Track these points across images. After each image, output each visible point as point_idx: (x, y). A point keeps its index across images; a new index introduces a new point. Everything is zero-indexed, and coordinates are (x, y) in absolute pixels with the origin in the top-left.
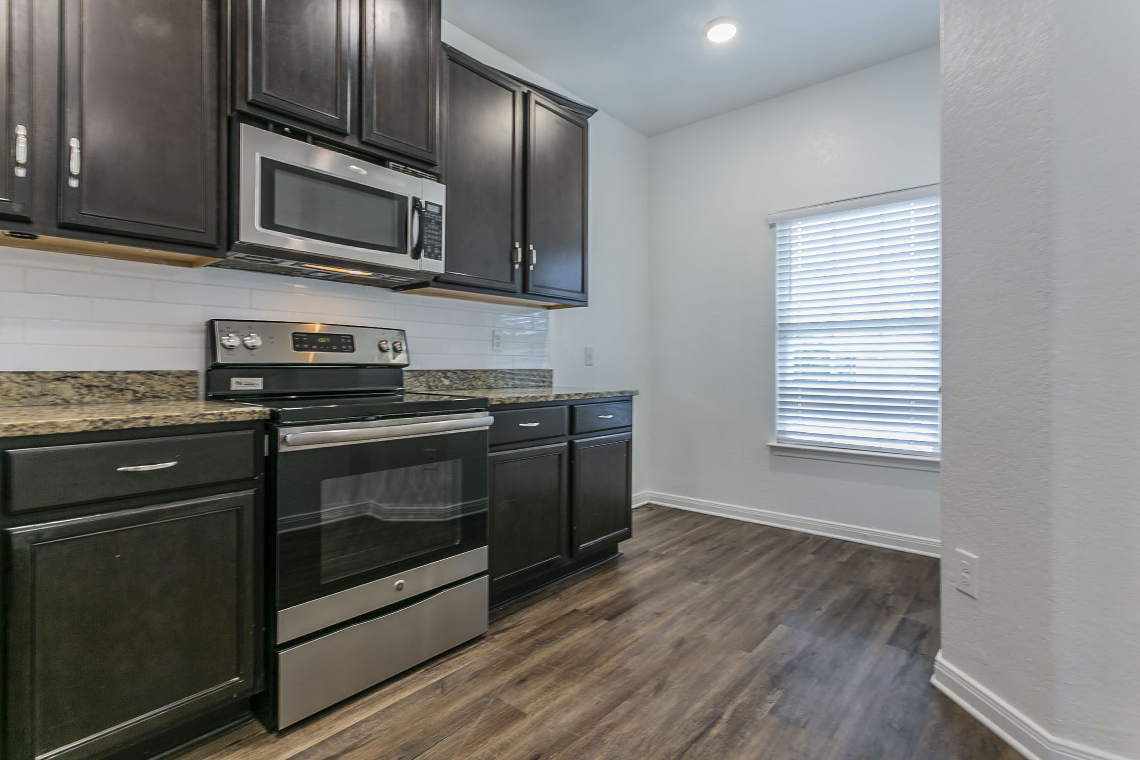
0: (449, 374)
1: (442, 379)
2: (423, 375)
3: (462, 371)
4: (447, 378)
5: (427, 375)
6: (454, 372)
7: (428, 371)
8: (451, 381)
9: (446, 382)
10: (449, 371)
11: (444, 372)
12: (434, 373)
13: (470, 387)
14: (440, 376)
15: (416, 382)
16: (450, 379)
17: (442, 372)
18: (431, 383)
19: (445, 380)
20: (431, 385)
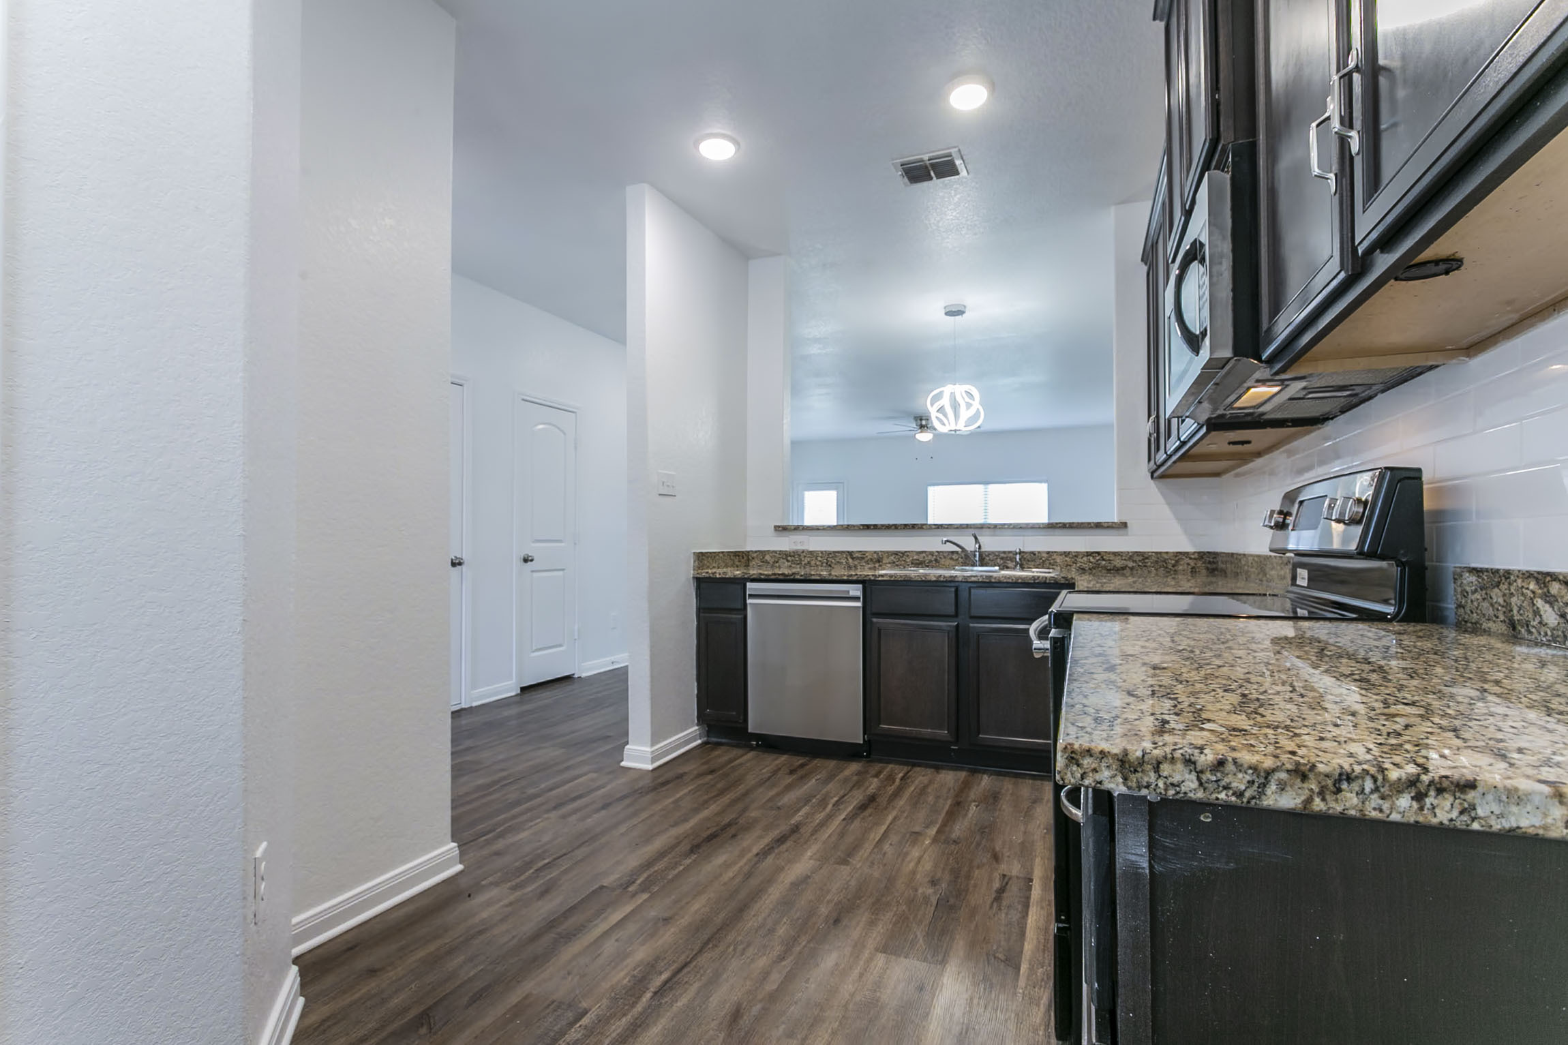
0: (1556, 593)
1: (1539, 600)
2: (1498, 585)
4: (1551, 601)
5: (1505, 586)
7: (1508, 574)
8: (1563, 616)
9: (1551, 617)
10: (1553, 577)
11: (1543, 580)
12: (1520, 582)
14: (1533, 592)
15: (1485, 604)
16: (1559, 609)
17: (1537, 580)
18: (1515, 612)
19: (1547, 606)
20: (1516, 618)
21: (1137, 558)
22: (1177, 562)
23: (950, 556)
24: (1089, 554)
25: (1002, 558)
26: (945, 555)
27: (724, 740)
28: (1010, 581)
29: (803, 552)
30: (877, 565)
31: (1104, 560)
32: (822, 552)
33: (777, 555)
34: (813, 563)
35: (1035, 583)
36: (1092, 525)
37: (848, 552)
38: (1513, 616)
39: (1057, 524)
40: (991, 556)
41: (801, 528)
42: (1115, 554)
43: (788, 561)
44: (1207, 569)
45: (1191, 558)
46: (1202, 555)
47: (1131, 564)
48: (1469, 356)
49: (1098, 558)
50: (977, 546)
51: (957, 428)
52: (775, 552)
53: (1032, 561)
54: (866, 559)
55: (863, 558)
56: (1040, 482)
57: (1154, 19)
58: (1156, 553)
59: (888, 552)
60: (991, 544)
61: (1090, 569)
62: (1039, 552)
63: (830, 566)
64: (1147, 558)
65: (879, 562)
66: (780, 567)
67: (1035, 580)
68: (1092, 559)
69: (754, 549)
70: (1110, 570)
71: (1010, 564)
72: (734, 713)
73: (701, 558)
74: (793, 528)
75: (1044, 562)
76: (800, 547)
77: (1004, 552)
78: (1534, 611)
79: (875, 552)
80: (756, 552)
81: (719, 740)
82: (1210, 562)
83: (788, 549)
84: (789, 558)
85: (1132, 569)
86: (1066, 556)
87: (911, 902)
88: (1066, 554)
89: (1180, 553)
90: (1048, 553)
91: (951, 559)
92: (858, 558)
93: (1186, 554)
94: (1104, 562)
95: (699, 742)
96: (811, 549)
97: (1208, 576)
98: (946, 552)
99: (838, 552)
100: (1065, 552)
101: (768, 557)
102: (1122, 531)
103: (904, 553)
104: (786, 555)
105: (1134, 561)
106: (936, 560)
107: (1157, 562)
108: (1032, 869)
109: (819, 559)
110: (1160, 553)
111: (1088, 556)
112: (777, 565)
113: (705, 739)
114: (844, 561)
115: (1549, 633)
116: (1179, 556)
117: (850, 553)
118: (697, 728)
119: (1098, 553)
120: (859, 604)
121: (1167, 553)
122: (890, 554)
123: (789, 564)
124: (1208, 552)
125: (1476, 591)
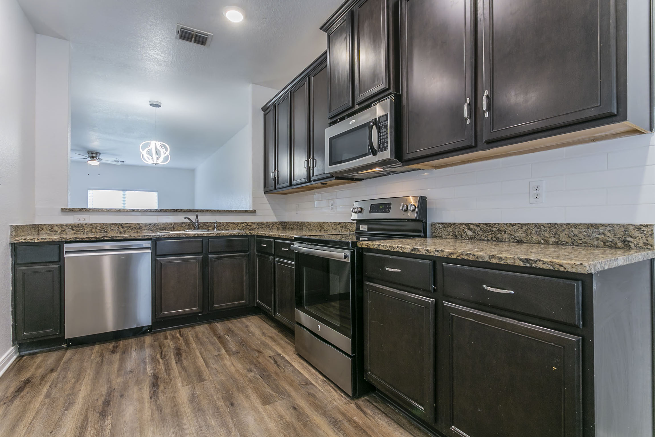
0: (472, 227)
1: (466, 230)
2: (450, 227)
3: (484, 224)
4: (470, 229)
5: (453, 227)
6: (477, 225)
7: (454, 224)
8: (475, 233)
9: (470, 233)
10: (472, 224)
11: (468, 225)
12: (459, 226)
13: (494, 239)
14: (464, 228)
15: (445, 232)
16: (473, 231)
17: (466, 225)
18: (457, 233)
19: (469, 231)
20: (457, 234)
21: (259, 224)
22: (273, 225)
23: (181, 225)
24: (243, 223)
25: (206, 226)
26: (178, 224)
27: (36, 351)
28: (228, 235)
29: (86, 224)
30: (139, 231)
31: (248, 225)
32: (100, 224)
33: (65, 227)
34: (93, 231)
35: (238, 235)
36: (244, 211)
37: (119, 224)
38: (456, 234)
39: (230, 210)
40: (201, 225)
41: (84, 210)
42: (252, 223)
43: (73, 230)
44: (282, 228)
45: (277, 224)
46: (281, 223)
47: (258, 227)
48: (435, 169)
49: (246, 224)
50: (197, 220)
51: (157, 163)
52: (63, 225)
53: (220, 226)
54: (132, 228)
55: (130, 227)
56: (156, 192)
57: (321, 29)
58: (266, 222)
59: (145, 224)
60: (203, 219)
61: (243, 229)
62: (223, 222)
63: (107, 232)
64: (263, 224)
65: (140, 229)
66: (66, 234)
67: (238, 234)
68: (244, 225)
69: (43, 223)
70: (250, 229)
71: (211, 228)
72: (51, 330)
73: (16, 229)
74: (78, 210)
75: (225, 227)
76: (82, 222)
77: (207, 223)
78: (464, 232)
79: (137, 224)
80: (45, 225)
81: (31, 351)
82: (283, 225)
83: (73, 223)
84: (74, 228)
85: (258, 228)
86: (234, 224)
87: (251, 381)
88: (234, 223)
89: (274, 222)
90: (226, 223)
91: (182, 226)
92: (126, 227)
93: (276, 222)
94: (248, 226)
95: (15, 357)
96: (91, 223)
97: (282, 230)
98: (179, 223)
99: (112, 224)
100: (233, 222)
101: (56, 228)
102: (254, 214)
103: (155, 224)
104: (72, 227)
105: (259, 226)
106: (173, 227)
107: (266, 226)
108: (276, 350)
109: (98, 228)
110: (268, 222)
111: (242, 224)
112: (64, 232)
113: (18, 354)
114: (116, 229)
115: (469, 237)
116: (274, 223)
117: (121, 225)
118: (12, 348)
119: (246, 223)
120: (150, 251)
121: (270, 222)
122: (146, 225)
123: (75, 231)
124: (283, 222)
125: (441, 228)
